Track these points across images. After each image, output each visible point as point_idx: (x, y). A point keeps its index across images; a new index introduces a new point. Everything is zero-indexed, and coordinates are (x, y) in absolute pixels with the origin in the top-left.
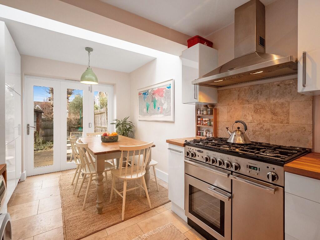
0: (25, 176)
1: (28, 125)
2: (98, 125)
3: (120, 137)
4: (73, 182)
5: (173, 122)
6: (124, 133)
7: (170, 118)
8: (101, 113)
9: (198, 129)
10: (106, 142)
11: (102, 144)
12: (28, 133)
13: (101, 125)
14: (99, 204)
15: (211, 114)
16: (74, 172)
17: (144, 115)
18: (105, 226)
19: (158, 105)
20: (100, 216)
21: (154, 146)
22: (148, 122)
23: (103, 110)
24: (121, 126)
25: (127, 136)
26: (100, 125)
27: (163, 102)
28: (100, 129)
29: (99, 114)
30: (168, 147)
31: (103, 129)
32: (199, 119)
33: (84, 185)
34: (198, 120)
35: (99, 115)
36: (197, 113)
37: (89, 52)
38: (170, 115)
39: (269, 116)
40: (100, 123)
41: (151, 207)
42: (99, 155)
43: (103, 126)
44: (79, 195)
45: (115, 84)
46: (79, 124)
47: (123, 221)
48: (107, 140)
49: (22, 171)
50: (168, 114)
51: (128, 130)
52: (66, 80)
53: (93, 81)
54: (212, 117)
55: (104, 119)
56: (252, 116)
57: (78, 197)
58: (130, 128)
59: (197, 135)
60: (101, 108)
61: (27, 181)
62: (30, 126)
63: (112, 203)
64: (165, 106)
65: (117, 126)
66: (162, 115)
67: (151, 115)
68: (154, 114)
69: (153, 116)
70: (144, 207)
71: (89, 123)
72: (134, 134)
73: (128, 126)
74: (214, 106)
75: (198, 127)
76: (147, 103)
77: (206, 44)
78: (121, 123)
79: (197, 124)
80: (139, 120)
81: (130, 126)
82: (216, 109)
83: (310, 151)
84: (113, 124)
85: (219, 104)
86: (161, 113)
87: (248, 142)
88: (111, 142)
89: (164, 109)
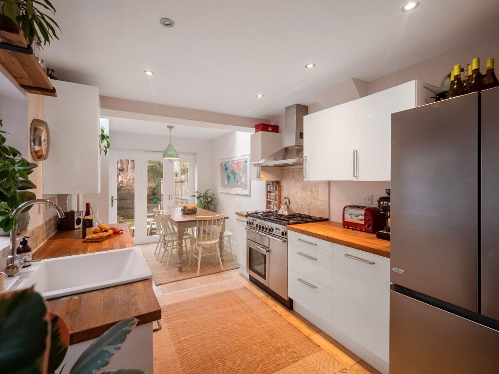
1: (112, 197)
3: (199, 210)
4: (155, 252)
5: (249, 196)
6: (205, 206)
7: (246, 192)
8: (181, 182)
9: (269, 203)
10: (186, 214)
11: (182, 216)
13: (182, 196)
14: (180, 263)
15: (276, 190)
16: (155, 245)
17: (226, 187)
18: (184, 278)
19: (237, 177)
20: (180, 273)
21: (228, 218)
23: (183, 178)
24: (202, 198)
25: (208, 210)
26: (180, 197)
27: (242, 176)
28: (181, 200)
29: (178, 182)
30: (237, 218)
31: (184, 201)
32: (269, 194)
33: (165, 255)
34: (268, 195)
35: (179, 184)
36: (267, 188)
37: (170, 129)
38: (247, 189)
39: (309, 193)
40: (180, 193)
41: (223, 270)
42: (179, 223)
43: (184, 198)
44: (163, 261)
45: (196, 153)
48: (186, 212)
50: (245, 187)
51: (209, 202)
54: (277, 192)
55: (185, 189)
56: (301, 193)
57: (161, 262)
58: (211, 201)
59: (267, 208)
60: (182, 174)
63: (190, 266)
64: (243, 180)
65: (198, 198)
66: (240, 189)
67: (231, 188)
68: (234, 187)
69: (235, 189)
70: (217, 270)
71: (169, 196)
72: (216, 208)
73: (209, 199)
74: (278, 183)
75: (267, 201)
76: (228, 175)
77: (270, 129)
78: (202, 195)
79: (267, 198)
80: (221, 193)
81: (211, 198)
82: (280, 185)
83: (327, 220)
84: (194, 196)
85: (282, 181)
86: (240, 187)
87: (291, 214)
88: (190, 214)
89: (242, 183)
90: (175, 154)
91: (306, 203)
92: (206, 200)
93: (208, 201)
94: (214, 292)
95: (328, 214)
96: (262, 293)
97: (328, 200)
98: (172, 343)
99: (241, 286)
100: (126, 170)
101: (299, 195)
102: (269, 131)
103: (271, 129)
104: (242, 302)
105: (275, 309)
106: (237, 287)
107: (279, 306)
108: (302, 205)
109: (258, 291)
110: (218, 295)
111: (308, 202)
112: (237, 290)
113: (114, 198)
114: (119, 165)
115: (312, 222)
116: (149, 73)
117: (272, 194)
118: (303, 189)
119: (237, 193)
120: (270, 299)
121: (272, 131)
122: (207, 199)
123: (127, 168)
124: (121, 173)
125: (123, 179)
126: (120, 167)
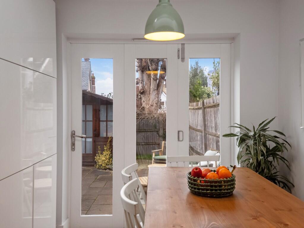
1: (73, 133)
2: (210, 130)
12: (73, 149)
24: (251, 142)
26: (214, 131)
45: (238, 34)
52: (134, 39)
58: (276, 149)
62: (76, 134)
65: (242, 140)
71: (179, 132)
72: (289, 167)
73: (271, 145)
78: (252, 134)
81: (277, 143)
84: (232, 135)
88: (212, 196)
90: (174, 23)
92: (262, 148)
93: (268, 149)
100: (148, 93)
114: (140, 86)
122: (265, 145)
123: (148, 90)
124: (142, 96)
125: (144, 105)
126: (140, 88)
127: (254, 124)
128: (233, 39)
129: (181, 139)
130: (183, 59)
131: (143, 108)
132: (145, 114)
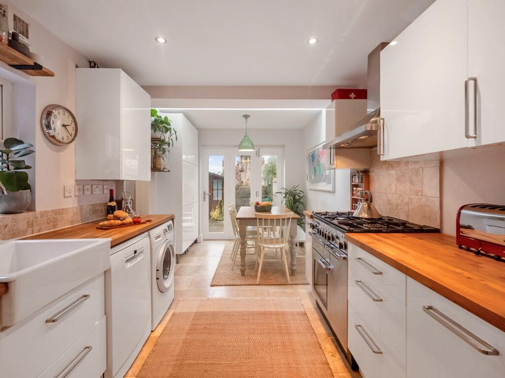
0: (202, 239)
1: (204, 192)
5: (334, 192)
7: (329, 188)
9: (354, 201)
12: (204, 200)
14: (242, 266)
15: (363, 182)
17: (313, 182)
19: (322, 169)
22: (315, 192)
24: (288, 195)
32: (354, 188)
34: (353, 190)
36: (352, 181)
37: (246, 119)
38: (330, 183)
39: (408, 185)
41: (289, 282)
42: (241, 220)
45: (285, 145)
46: (266, 194)
47: (258, 285)
49: (199, 234)
50: (329, 181)
52: (234, 146)
53: (249, 148)
54: (363, 186)
56: (395, 185)
59: (352, 209)
61: (203, 243)
64: (327, 172)
66: (325, 183)
67: (317, 183)
68: (320, 181)
69: (320, 184)
70: (283, 281)
71: (257, 192)
73: (297, 197)
74: (366, 172)
75: (352, 198)
76: (315, 167)
77: (353, 95)
79: (353, 195)
80: (310, 189)
82: (369, 176)
83: (437, 231)
85: (371, 169)
86: (324, 180)
87: (375, 217)
89: (327, 175)
90: (250, 145)
91: (402, 201)
92: (292, 198)
93: (295, 199)
94: (262, 309)
95: (439, 220)
96: (324, 328)
97: (438, 195)
98: (173, 363)
99: (301, 310)
100: (245, 171)
101: (394, 188)
102: (350, 98)
103: (355, 96)
104: (289, 333)
105: (329, 361)
106: (295, 310)
107: (338, 356)
108: (397, 205)
109: (320, 323)
110: (265, 314)
111: (406, 200)
112: (292, 314)
113: (206, 193)
115: (402, 232)
116: (161, 40)
117: (358, 189)
118: (398, 180)
119: (323, 189)
120: (331, 342)
121: (354, 98)
122: (294, 197)
124: (241, 173)
125: (242, 179)
126: (240, 168)
127: (290, 188)
128: (283, 146)
129: (258, 195)
130: (259, 156)
131: (242, 182)
132: (243, 186)
